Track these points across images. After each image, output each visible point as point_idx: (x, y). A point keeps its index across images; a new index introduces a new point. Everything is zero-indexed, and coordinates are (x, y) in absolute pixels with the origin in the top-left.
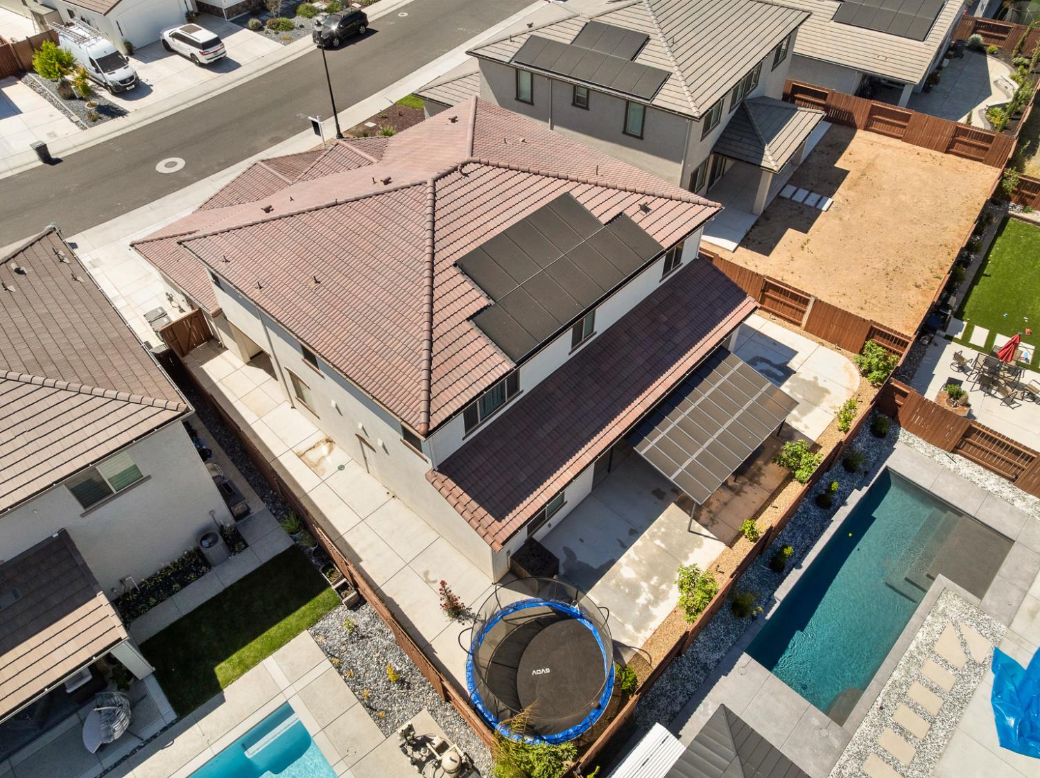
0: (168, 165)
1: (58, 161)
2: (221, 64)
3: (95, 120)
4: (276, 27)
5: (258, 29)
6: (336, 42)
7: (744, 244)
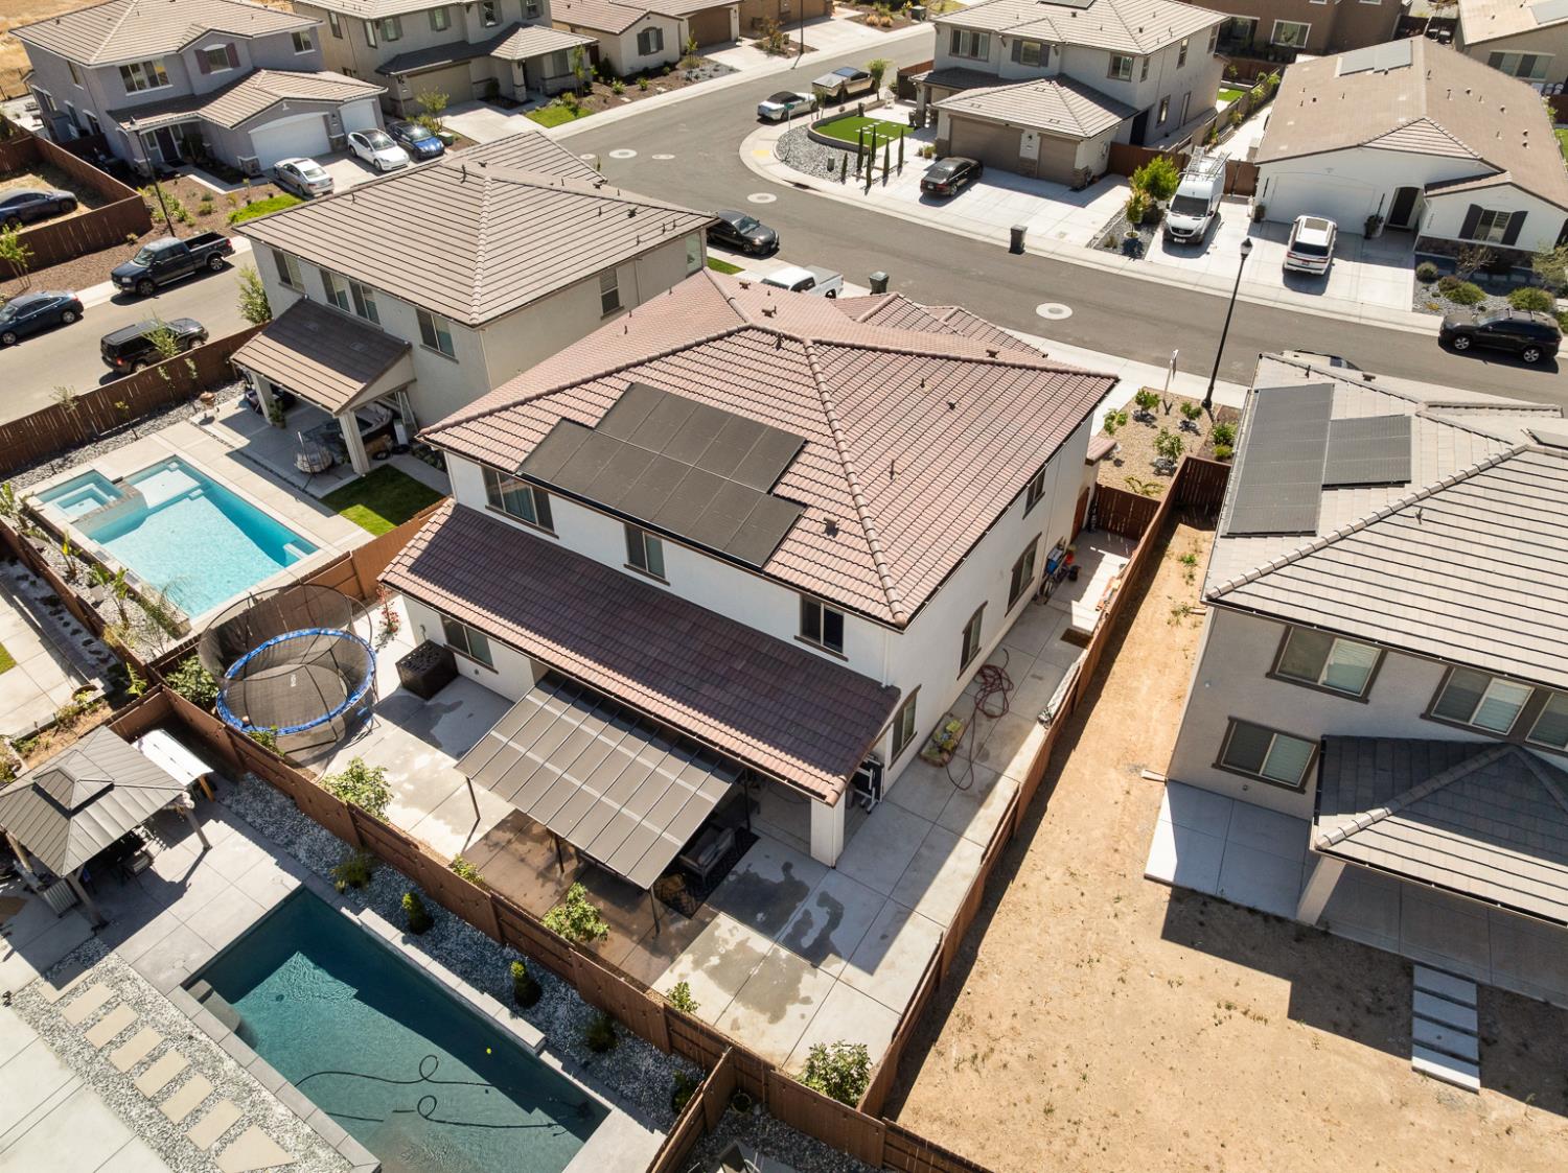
3: (1109, 245)
4: (1448, 289)
6: (1463, 343)
7: (1181, 895)
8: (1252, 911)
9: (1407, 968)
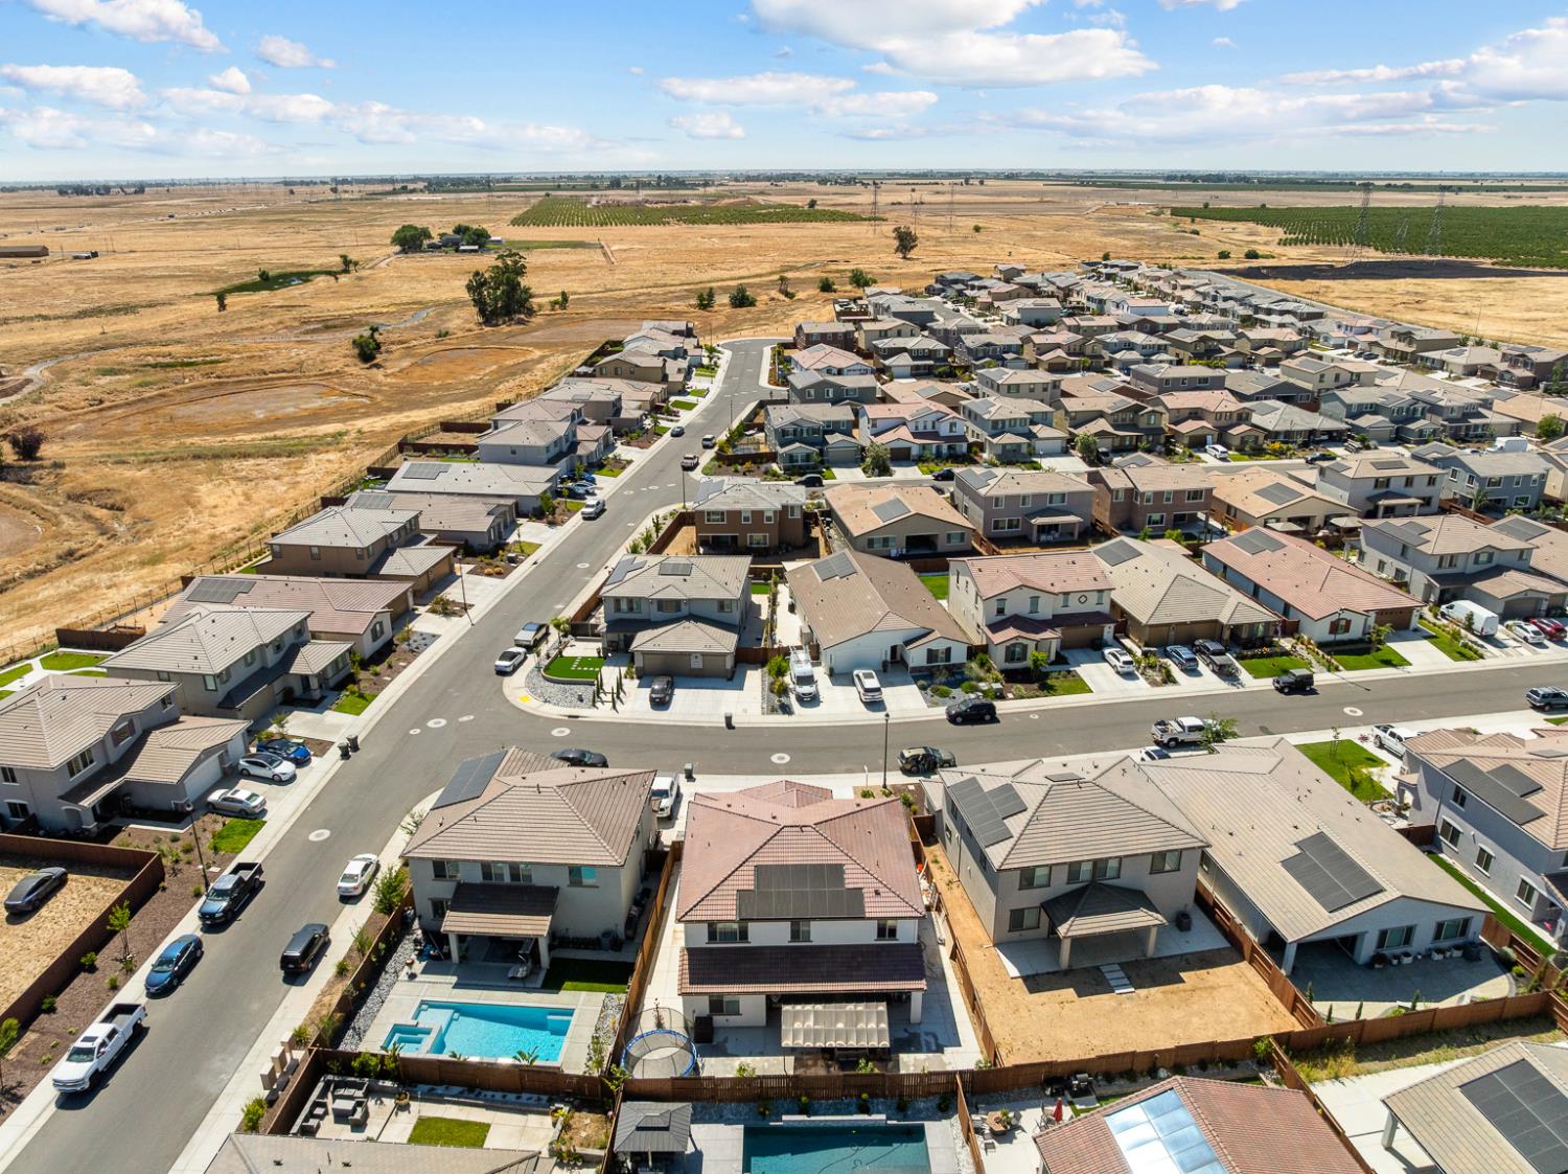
0: (780, 758)
1: (734, 728)
2: (875, 705)
3: (773, 711)
4: (935, 691)
5: (923, 688)
6: (959, 719)
7: (1025, 979)
8: (1048, 973)
9: (1098, 968)
